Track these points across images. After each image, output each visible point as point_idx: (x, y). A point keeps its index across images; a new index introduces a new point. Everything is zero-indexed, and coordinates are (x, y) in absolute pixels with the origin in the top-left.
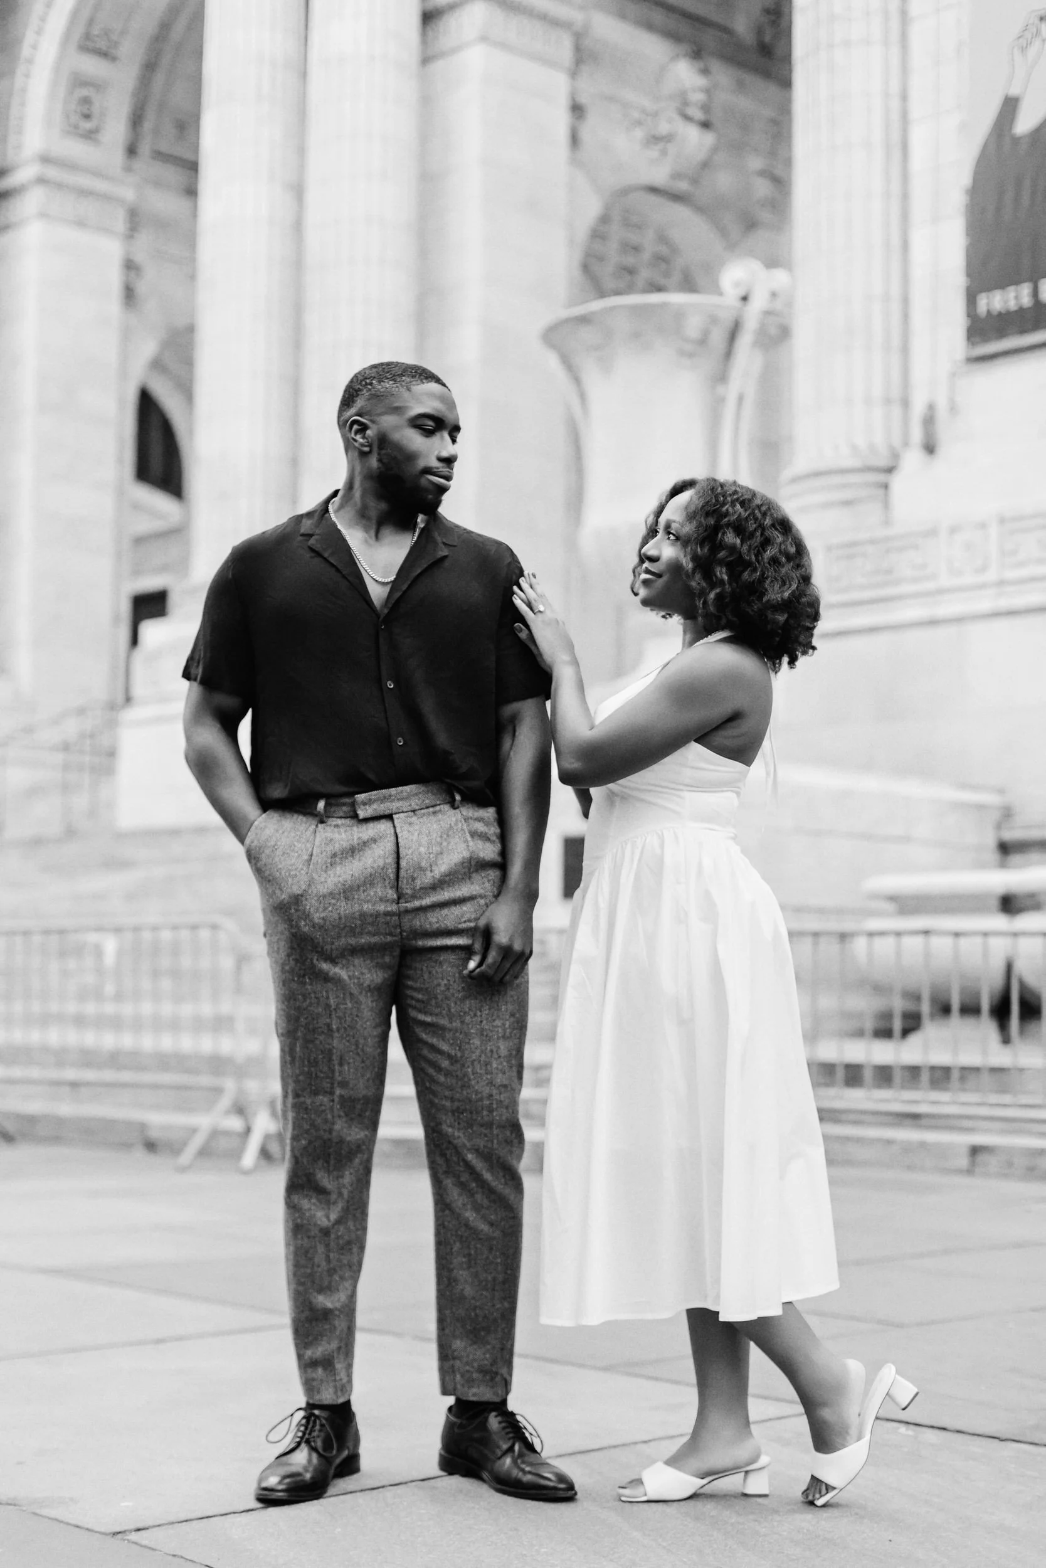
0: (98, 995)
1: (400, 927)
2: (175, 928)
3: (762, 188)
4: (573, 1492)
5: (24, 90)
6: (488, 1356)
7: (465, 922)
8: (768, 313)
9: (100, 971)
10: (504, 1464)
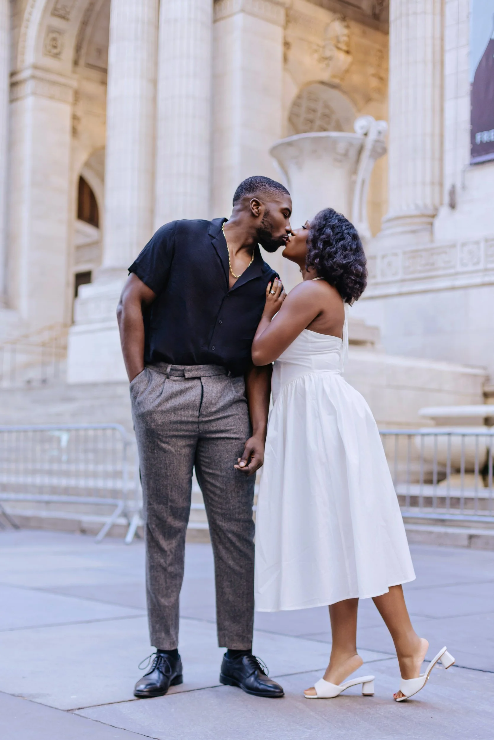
0: (59, 461)
1: (199, 428)
2: (95, 429)
3: (374, 83)
4: (283, 693)
5: (25, 34)
6: (240, 629)
7: (229, 426)
8: (377, 141)
9: (60, 449)
10: (250, 680)
